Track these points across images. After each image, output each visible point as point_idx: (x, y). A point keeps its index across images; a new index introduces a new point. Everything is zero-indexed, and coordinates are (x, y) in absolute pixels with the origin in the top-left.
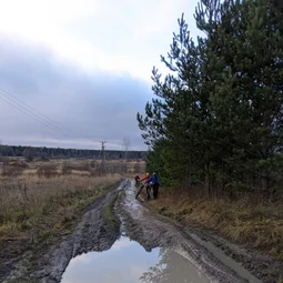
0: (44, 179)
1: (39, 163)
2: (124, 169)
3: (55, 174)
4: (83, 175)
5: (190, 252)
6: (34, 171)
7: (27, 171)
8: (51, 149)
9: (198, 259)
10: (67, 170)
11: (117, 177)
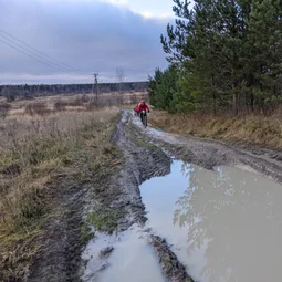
0: (37, 117)
1: (23, 102)
2: (120, 102)
3: (48, 111)
5: (252, 165)
6: (22, 110)
7: (12, 112)
8: (34, 86)
9: (264, 170)
10: (59, 106)
11: (115, 110)
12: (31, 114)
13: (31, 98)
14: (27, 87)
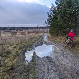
0: (23, 36)
1: (20, 31)
2: (44, 32)
3: (26, 34)
4: (33, 34)
6: (20, 34)
7: (17, 34)
8: (23, 27)
9: (55, 45)
10: (29, 33)
11: (42, 34)
12: (22, 34)
13: (22, 30)
14: (21, 27)
